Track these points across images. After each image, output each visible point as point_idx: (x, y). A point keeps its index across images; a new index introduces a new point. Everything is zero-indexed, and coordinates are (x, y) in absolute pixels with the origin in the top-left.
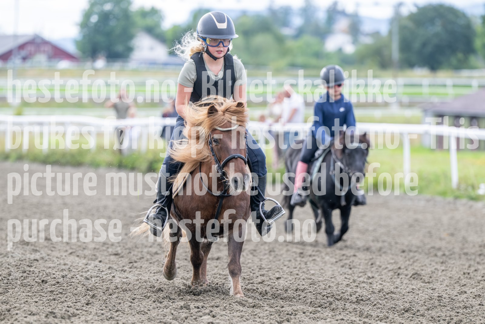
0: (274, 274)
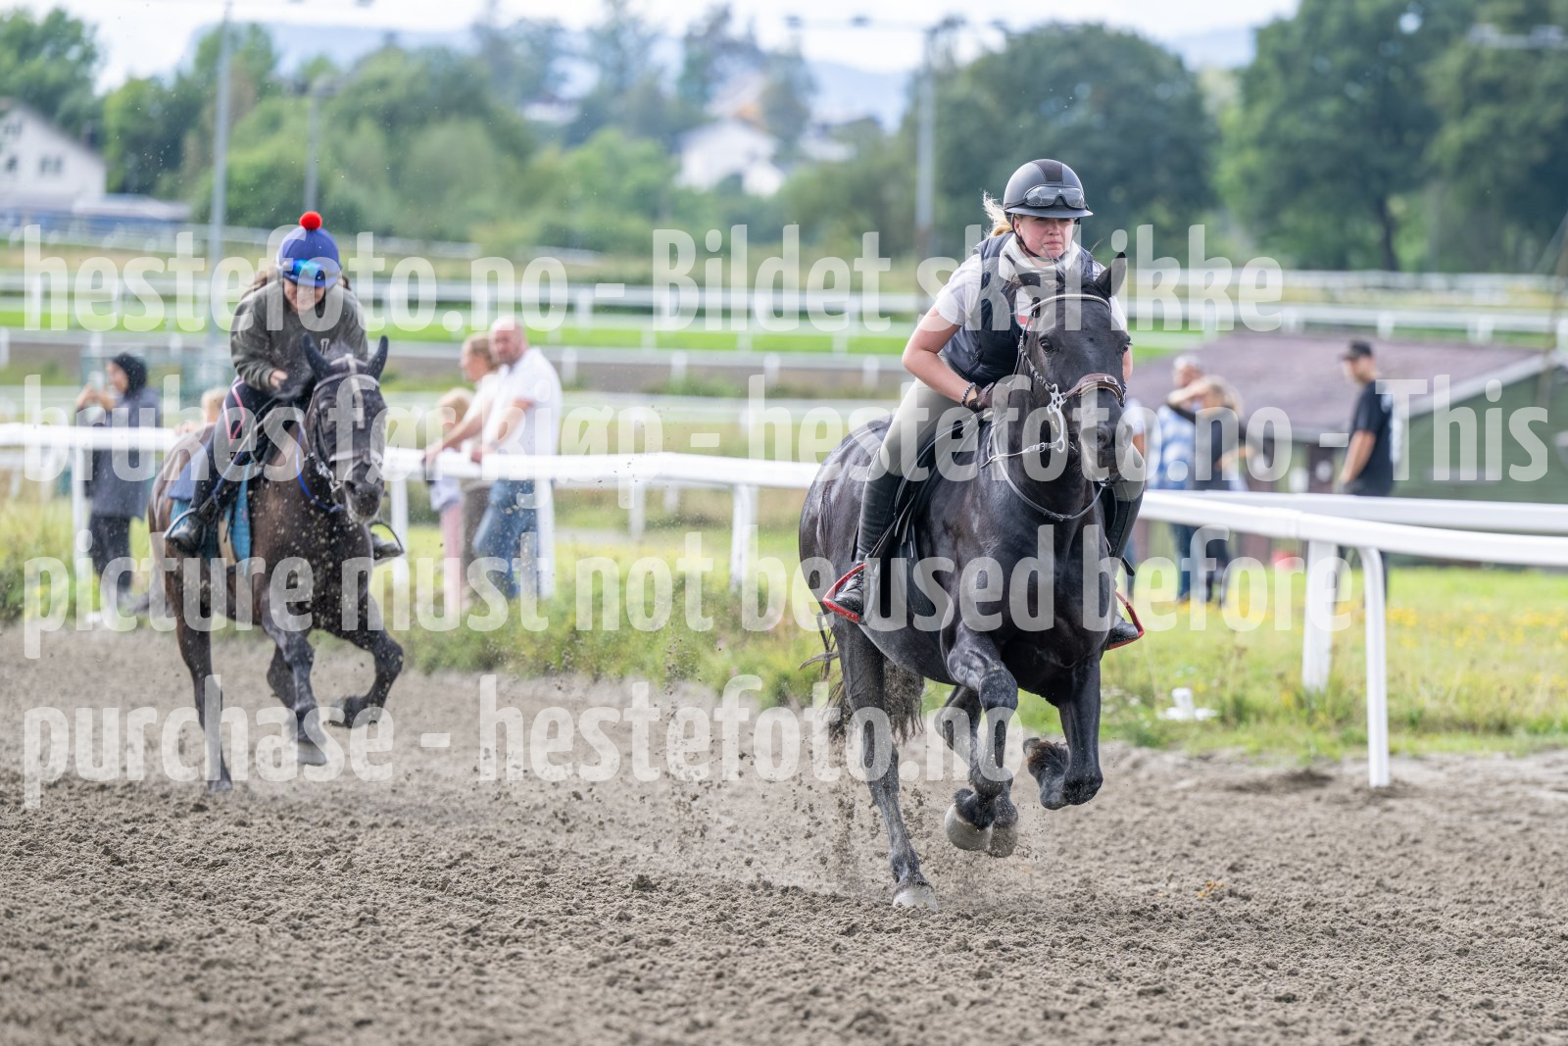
0: (350, 1008)
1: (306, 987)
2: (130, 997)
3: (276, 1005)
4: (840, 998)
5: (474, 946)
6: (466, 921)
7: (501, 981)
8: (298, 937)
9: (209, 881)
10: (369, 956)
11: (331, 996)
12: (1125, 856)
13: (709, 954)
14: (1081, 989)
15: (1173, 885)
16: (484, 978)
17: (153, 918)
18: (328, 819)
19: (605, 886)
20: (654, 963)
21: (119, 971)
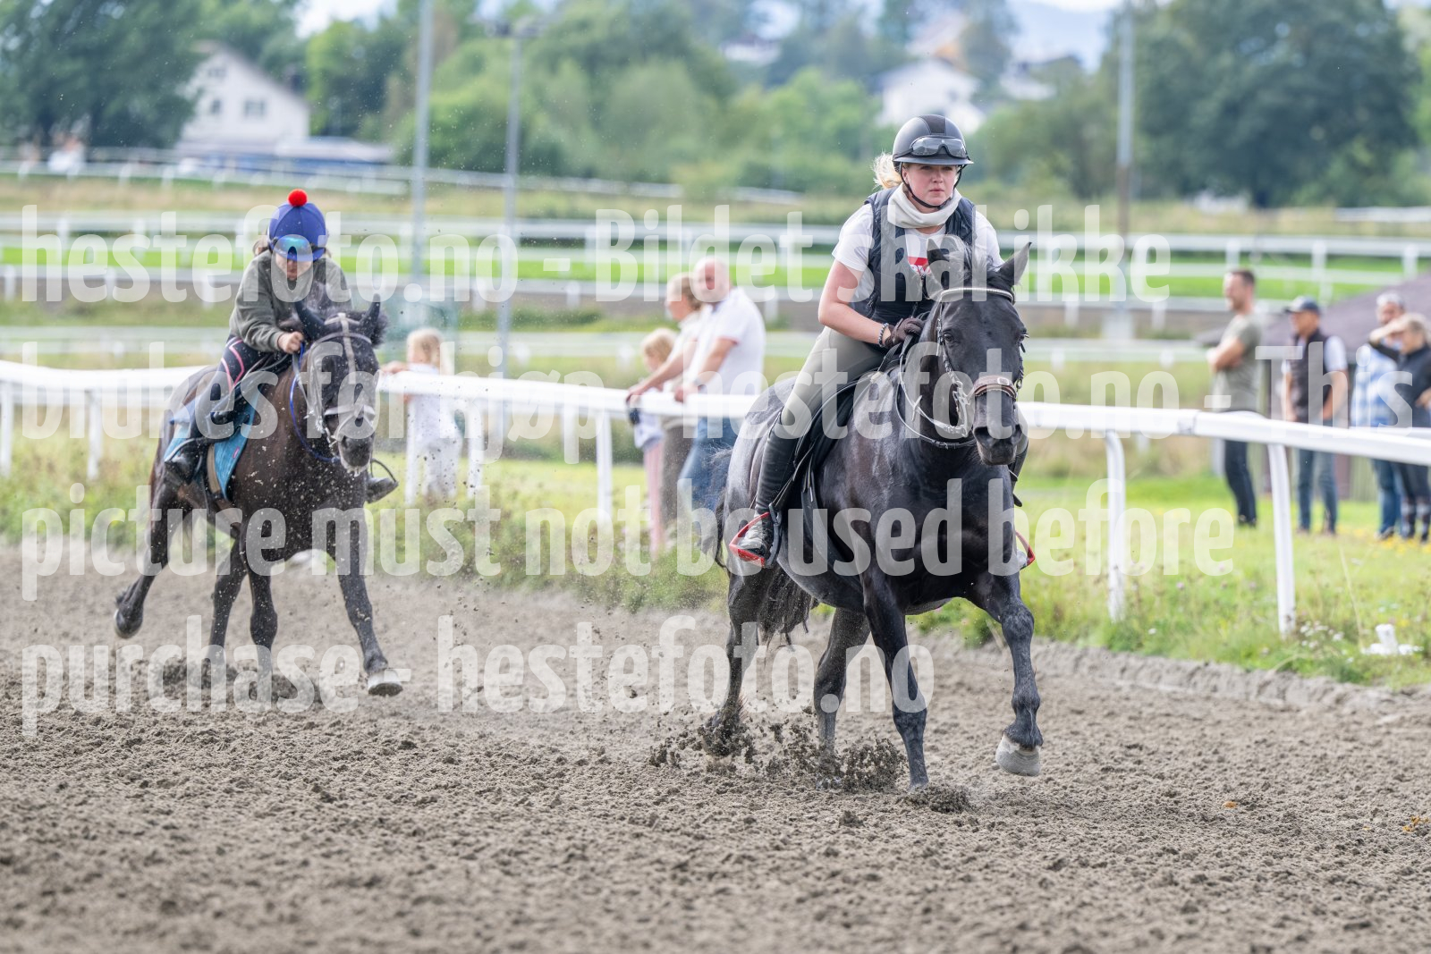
1: (516, 922)
2: (342, 932)
3: (488, 940)
4: (1047, 933)
5: (683, 882)
6: (675, 857)
7: (712, 916)
8: (508, 873)
9: (420, 818)
10: (578, 891)
11: (541, 931)
12: (1329, 791)
13: (916, 889)
14: (1287, 923)
15: (1377, 820)
16: (692, 913)
17: (363, 855)
18: (535, 756)
19: (812, 822)
20: (862, 898)
21: (330, 908)
